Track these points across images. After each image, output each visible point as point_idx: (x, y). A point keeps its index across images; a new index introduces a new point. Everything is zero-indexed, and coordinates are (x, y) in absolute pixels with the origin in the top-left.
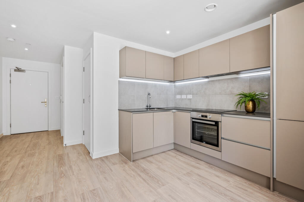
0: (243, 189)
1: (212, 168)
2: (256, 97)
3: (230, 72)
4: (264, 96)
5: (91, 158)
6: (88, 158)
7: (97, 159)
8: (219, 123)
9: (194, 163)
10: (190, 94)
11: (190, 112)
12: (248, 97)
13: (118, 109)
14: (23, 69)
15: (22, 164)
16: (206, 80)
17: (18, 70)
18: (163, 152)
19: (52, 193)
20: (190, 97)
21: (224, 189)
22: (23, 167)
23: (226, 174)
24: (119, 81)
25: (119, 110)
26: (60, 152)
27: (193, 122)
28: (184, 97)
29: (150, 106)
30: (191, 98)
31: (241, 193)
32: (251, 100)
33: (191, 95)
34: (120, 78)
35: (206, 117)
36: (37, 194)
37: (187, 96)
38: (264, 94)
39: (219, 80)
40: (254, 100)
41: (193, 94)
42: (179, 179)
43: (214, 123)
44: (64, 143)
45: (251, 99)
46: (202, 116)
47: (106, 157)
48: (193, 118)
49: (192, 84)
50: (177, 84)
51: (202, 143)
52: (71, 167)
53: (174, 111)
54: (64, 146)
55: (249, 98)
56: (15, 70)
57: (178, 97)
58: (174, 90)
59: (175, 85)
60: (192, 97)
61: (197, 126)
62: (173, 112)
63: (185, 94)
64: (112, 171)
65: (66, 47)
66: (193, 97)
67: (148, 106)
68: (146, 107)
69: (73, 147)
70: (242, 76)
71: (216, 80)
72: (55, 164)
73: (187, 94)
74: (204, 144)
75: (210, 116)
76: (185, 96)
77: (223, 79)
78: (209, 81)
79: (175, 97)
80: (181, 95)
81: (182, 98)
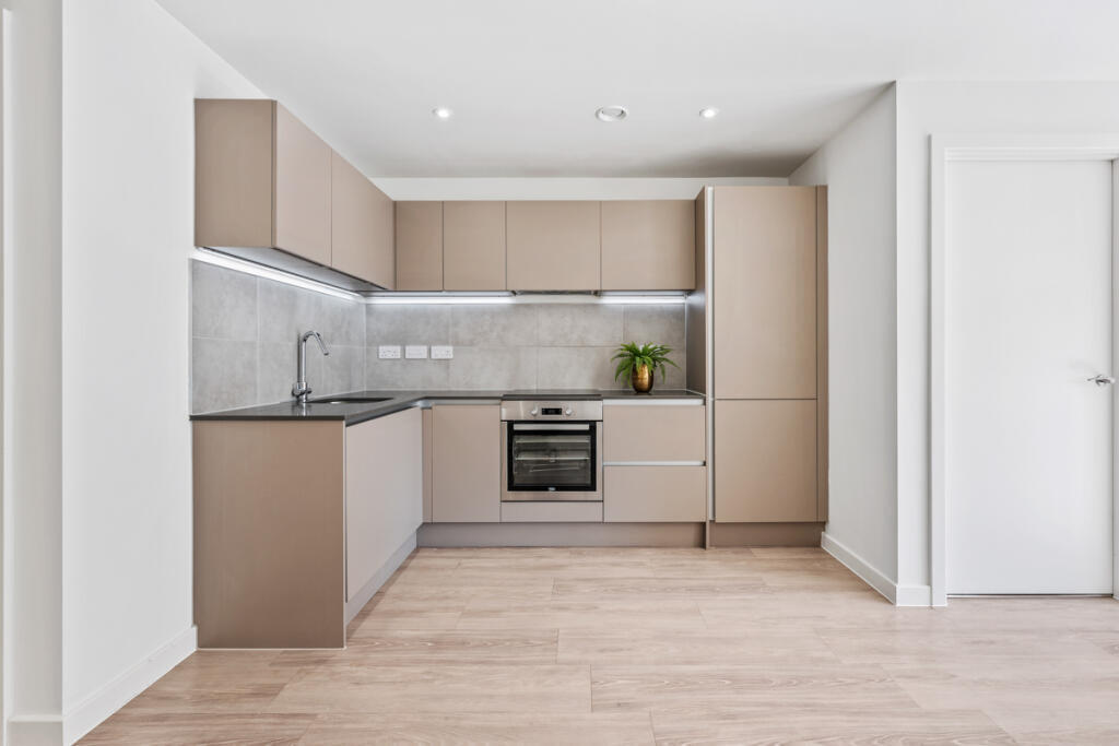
8: (599, 423)
10: (445, 343)
11: (498, 401)
20: (444, 352)
24: (193, 261)
25: (193, 418)
27: (512, 433)
28: (416, 351)
30: (452, 357)
33: (450, 348)
35: (558, 411)
37: (433, 348)
39: (550, 306)
41: (457, 343)
43: (586, 427)
46: (546, 411)
49: (454, 310)
50: (380, 301)
51: (543, 492)
57: (389, 352)
58: (368, 324)
59: (367, 305)
60: (451, 353)
63: (424, 344)
66: (455, 352)
70: (607, 300)
71: (540, 306)
73: (429, 344)
74: (552, 493)
75: (572, 410)
76: (424, 348)
78: (516, 306)
79: (374, 352)
80: (403, 345)
81: (408, 356)
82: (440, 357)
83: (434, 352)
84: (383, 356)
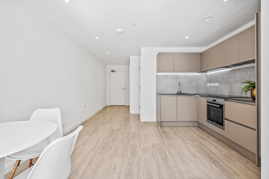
0: (229, 157)
1: (217, 142)
3: (239, 62)
5: (140, 121)
6: (138, 121)
7: (142, 122)
8: (223, 106)
9: (205, 137)
10: (217, 82)
11: (206, 97)
13: (155, 93)
14: (114, 70)
15: (111, 118)
16: (229, 69)
17: (113, 71)
18: (187, 127)
19: (118, 130)
21: (212, 153)
22: (111, 119)
23: (226, 148)
24: (156, 75)
26: (127, 116)
27: (208, 105)
29: (181, 92)
30: (218, 86)
31: (223, 158)
33: (218, 83)
34: (157, 73)
35: (215, 101)
36: (113, 129)
37: (215, 84)
39: (239, 69)
41: (219, 82)
42: (183, 140)
43: (219, 106)
44: (130, 112)
46: (213, 100)
47: (148, 122)
48: (208, 102)
49: (219, 74)
50: (209, 73)
51: (213, 122)
52: (129, 123)
53: (197, 96)
54: (130, 113)
56: (112, 72)
57: (209, 85)
58: (206, 79)
59: (206, 75)
61: (212, 109)
62: (195, 97)
64: (147, 128)
65: (131, 57)
66: (219, 84)
67: (178, 92)
68: (177, 93)
69: (134, 115)
71: (237, 69)
72: (123, 120)
73: (214, 83)
76: (213, 84)
78: (231, 71)
79: (206, 85)
80: (211, 83)
81: (211, 86)
82: (216, 86)
83: (215, 85)
84: (208, 86)
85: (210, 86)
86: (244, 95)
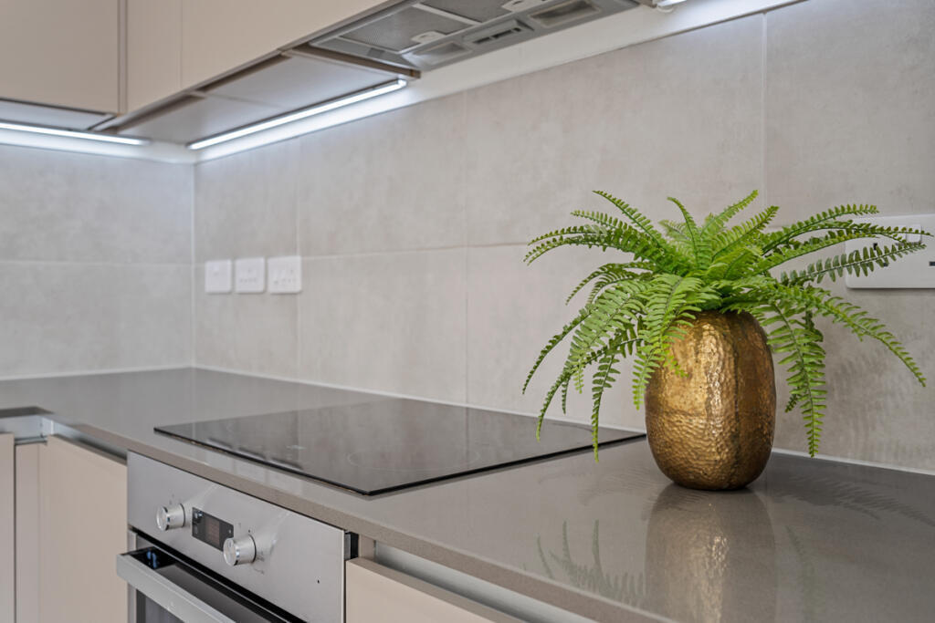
2: (777, 273)
4: (861, 263)
10: (290, 250)
12: (683, 270)
20: (286, 273)
28: (249, 273)
30: (298, 288)
32: (708, 313)
33: (296, 260)
37: (272, 264)
38: (869, 231)
40: (753, 310)
41: (306, 251)
45: (708, 296)
55: (690, 283)
57: (217, 275)
58: (198, 210)
60: (298, 276)
63: (259, 251)
66: (306, 274)
71: (474, 92)
73: (267, 252)
76: (258, 264)
77: (532, 74)
78: (419, 112)
79: (200, 275)
80: (234, 257)
81: (240, 288)
82: (280, 289)
83: (273, 277)
84: (211, 285)
85: (227, 288)
86: (577, 410)
